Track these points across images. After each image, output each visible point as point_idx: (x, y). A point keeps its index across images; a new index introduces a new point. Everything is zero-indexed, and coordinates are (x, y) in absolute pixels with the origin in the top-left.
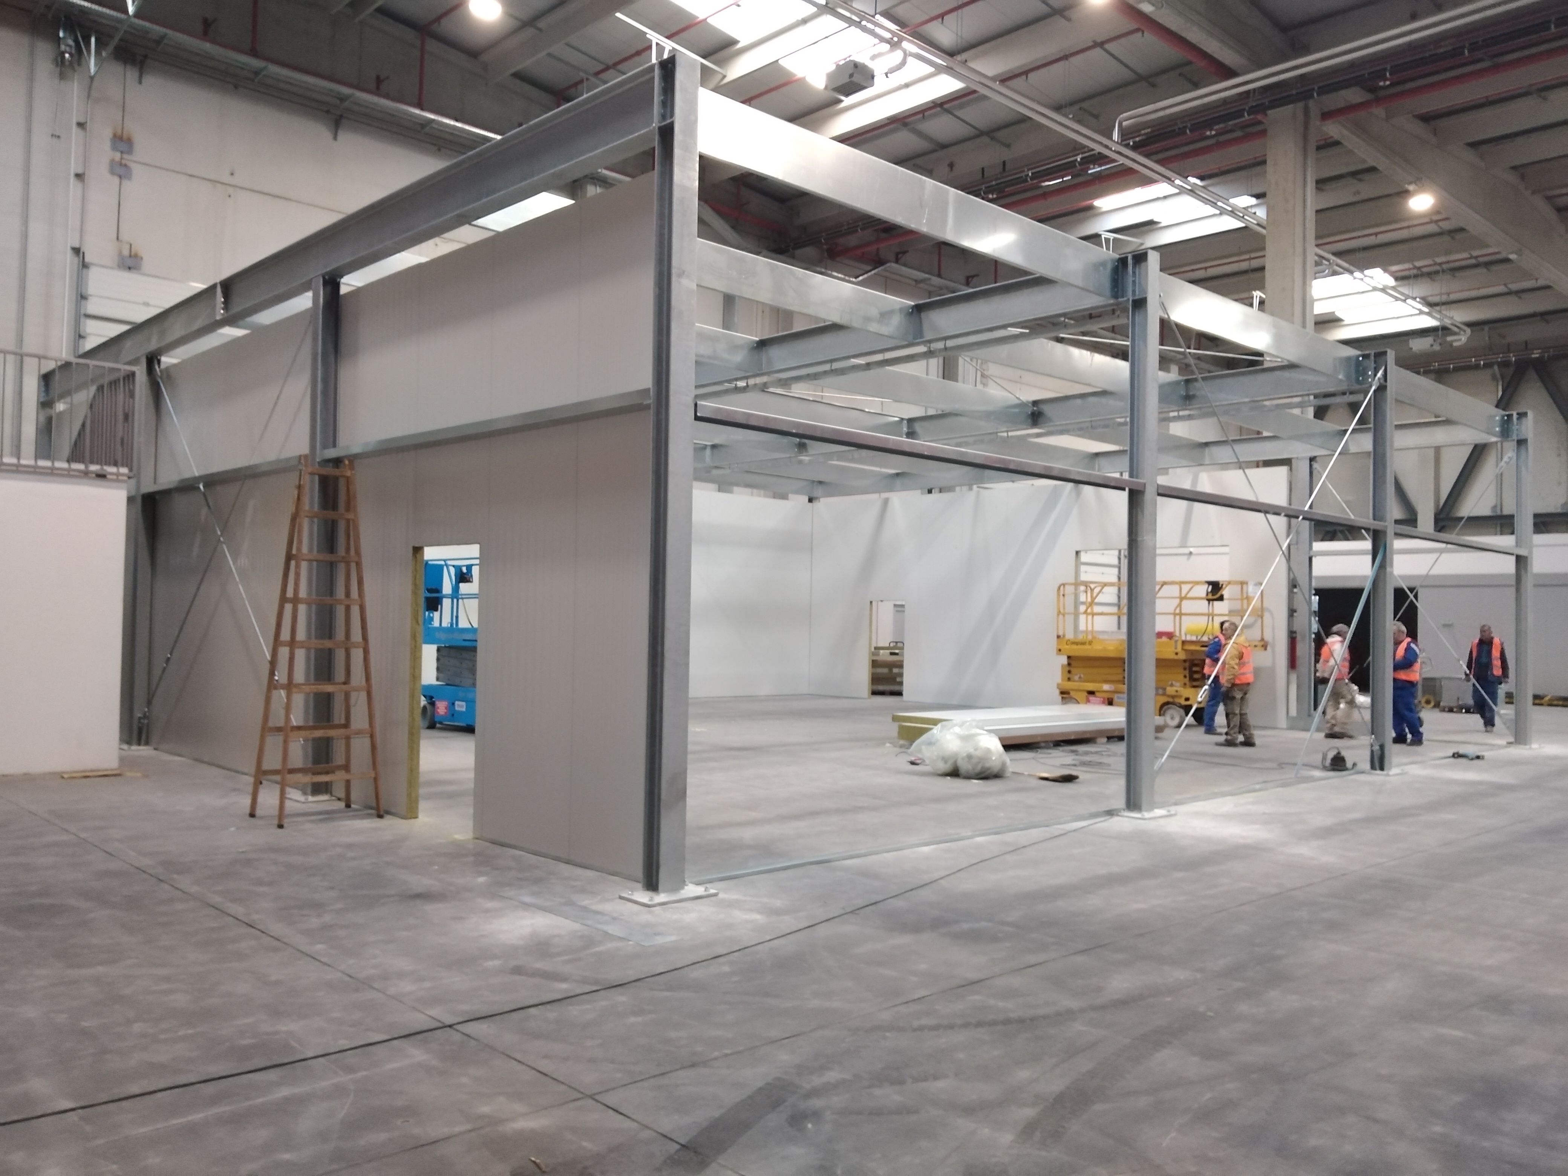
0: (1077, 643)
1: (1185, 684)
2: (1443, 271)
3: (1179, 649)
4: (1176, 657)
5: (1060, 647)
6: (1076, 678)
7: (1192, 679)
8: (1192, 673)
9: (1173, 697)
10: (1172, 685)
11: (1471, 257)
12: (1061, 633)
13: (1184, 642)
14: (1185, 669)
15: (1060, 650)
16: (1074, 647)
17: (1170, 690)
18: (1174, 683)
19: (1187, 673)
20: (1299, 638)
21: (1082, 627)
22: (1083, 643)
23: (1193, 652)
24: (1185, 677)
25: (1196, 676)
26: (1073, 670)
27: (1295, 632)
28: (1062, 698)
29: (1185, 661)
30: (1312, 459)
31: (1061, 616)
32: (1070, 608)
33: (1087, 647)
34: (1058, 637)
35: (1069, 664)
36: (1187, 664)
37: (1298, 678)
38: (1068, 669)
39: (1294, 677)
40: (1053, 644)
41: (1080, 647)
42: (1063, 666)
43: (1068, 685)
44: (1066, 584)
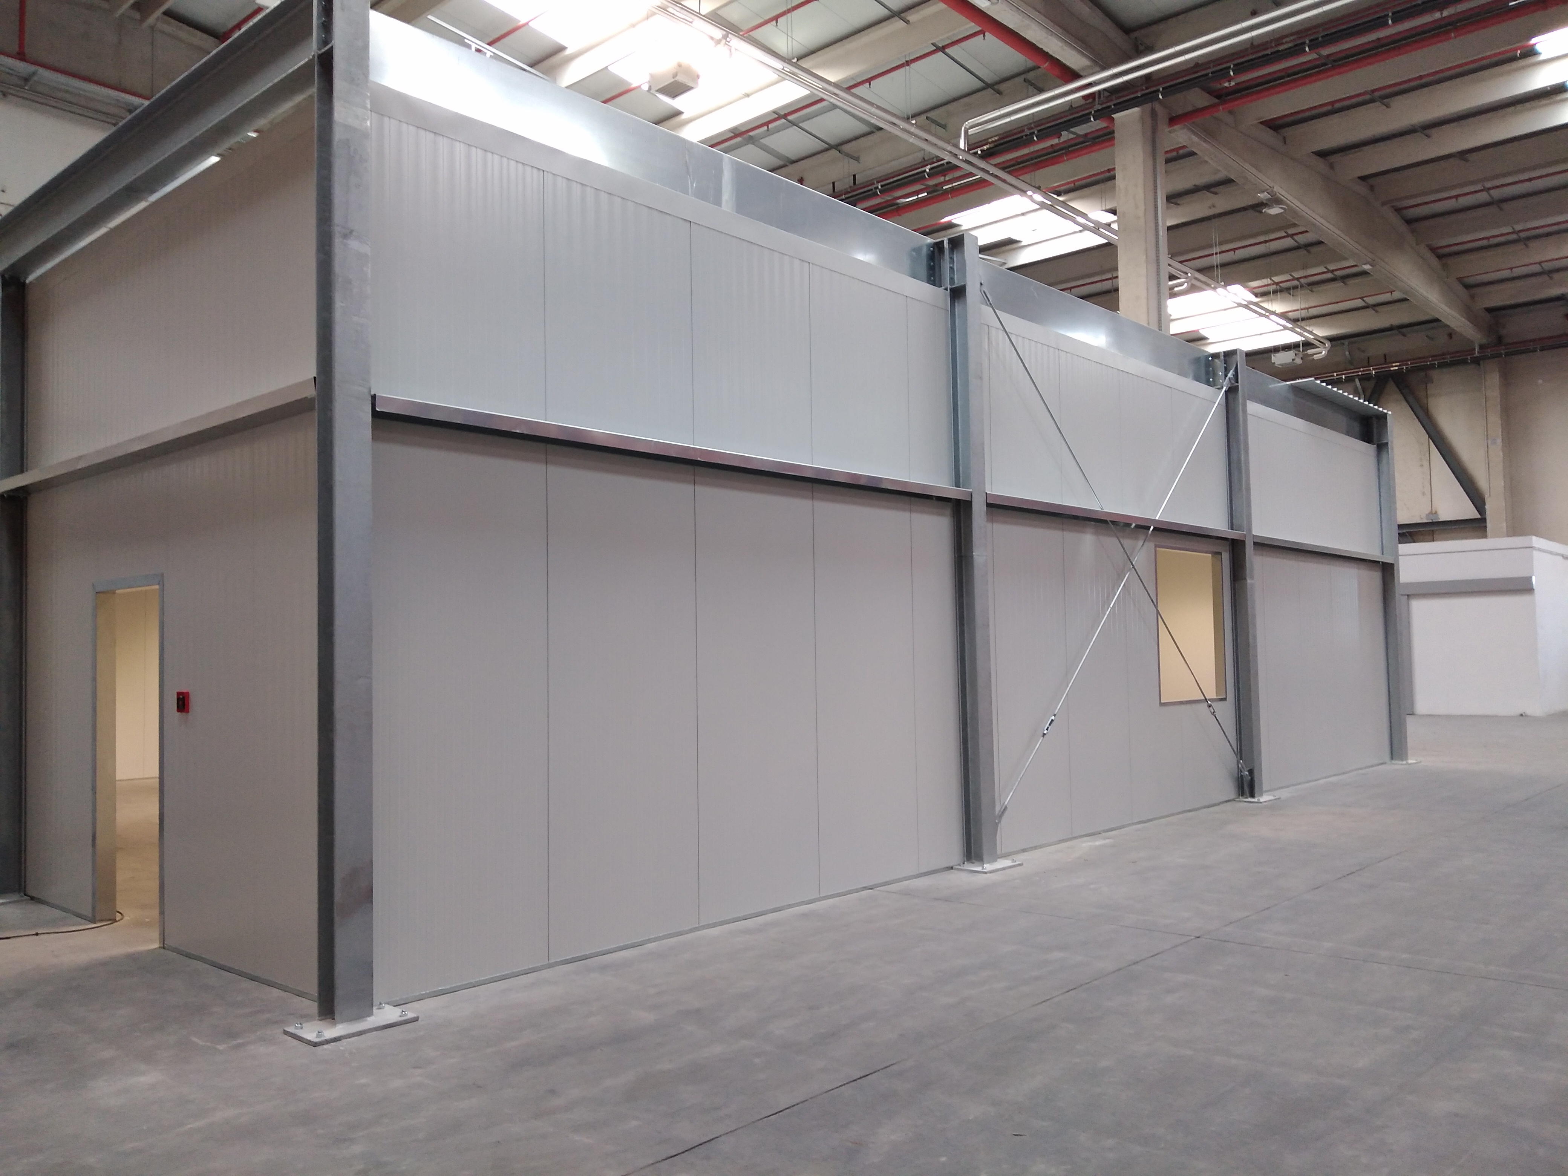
2: (1302, 286)
11: (1329, 271)
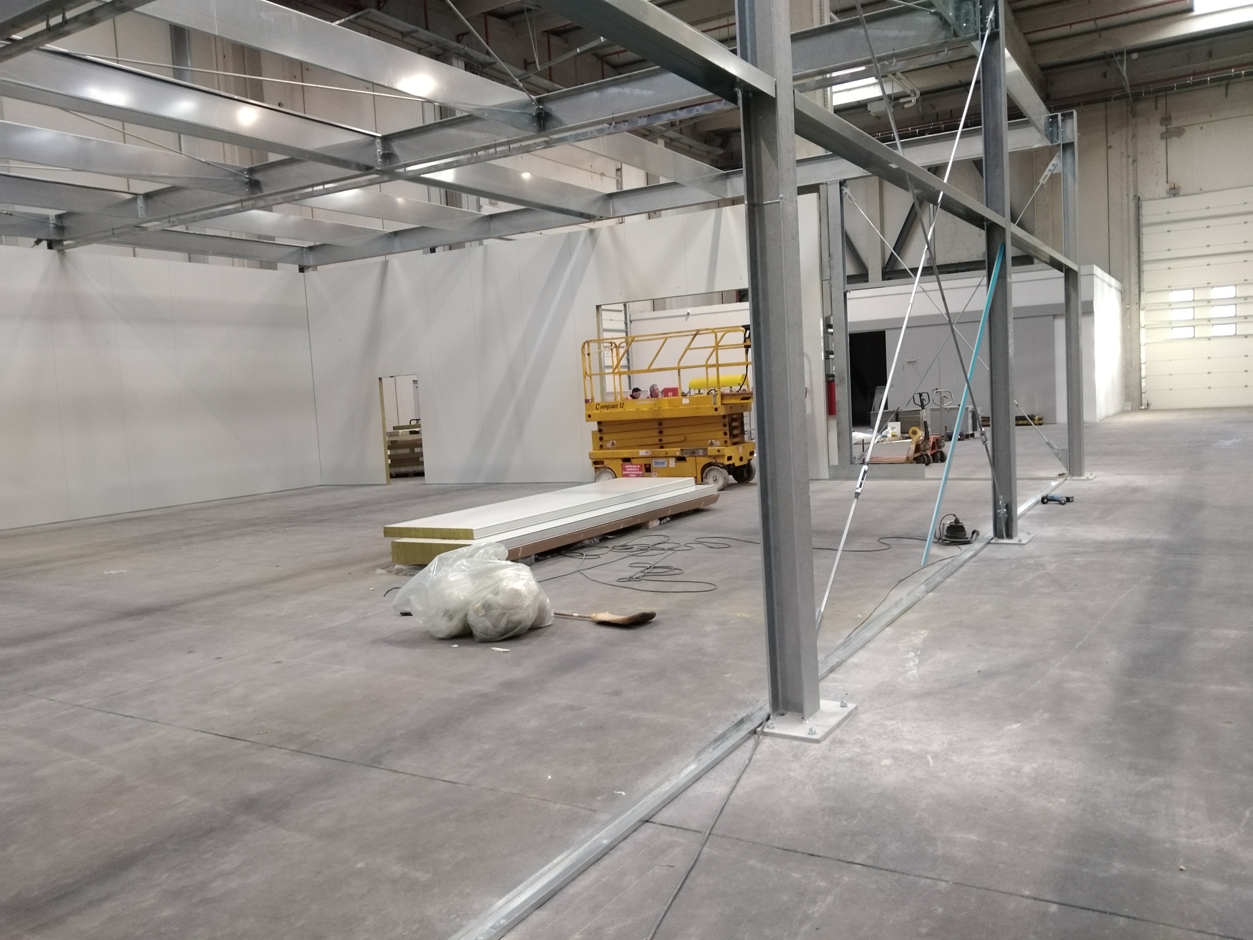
0: (607, 407)
1: (726, 442)
3: (719, 404)
4: (715, 413)
5: (589, 413)
6: (609, 445)
7: (733, 436)
8: (732, 428)
9: (715, 457)
10: (712, 444)
12: (589, 398)
13: (723, 396)
14: (725, 425)
15: (590, 416)
16: (605, 411)
17: (712, 450)
18: (713, 441)
19: (727, 429)
20: (837, 381)
21: (609, 388)
22: (614, 406)
23: (732, 406)
24: (725, 434)
25: (735, 432)
26: (605, 437)
27: (833, 376)
28: (596, 468)
29: (724, 417)
30: (842, 183)
31: (588, 378)
32: (595, 369)
33: (619, 410)
34: (587, 401)
35: (600, 431)
36: (727, 420)
37: (838, 424)
38: (599, 435)
39: (833, 423)
40: (583, 410)
41: (610, 410)
42: (593, 432)
43: (601, 454)
44: (591, 341)
